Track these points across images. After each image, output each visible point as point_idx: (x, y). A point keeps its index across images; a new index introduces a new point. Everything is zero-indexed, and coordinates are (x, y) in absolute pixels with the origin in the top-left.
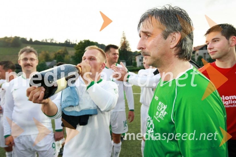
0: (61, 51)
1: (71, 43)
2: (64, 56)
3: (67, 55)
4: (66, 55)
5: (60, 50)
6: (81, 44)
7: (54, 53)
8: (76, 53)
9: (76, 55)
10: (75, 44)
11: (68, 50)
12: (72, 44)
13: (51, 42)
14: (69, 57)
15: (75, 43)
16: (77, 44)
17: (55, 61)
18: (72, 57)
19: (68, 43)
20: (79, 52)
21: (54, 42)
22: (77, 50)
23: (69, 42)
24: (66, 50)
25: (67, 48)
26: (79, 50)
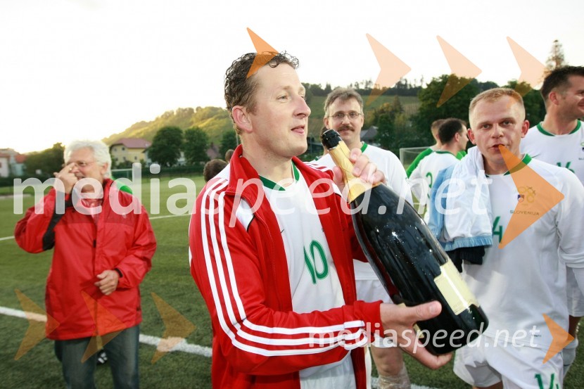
0: (388, 107)
1: (410, 85)
2: (393, 117)
3: (400, 113)
4: (397, 115)
5: (385, 105)
6: (432, 87)
7: (373, 112)
8: (421, 109)
9: (422, 113)
10: (420, 88)
11: (401, 103)
12: (411, 89)
13: (366, 88)
14: (404, 117)
15: (418, 85)
16: (425, 87)
17: (375, 128)
18: (413, 118)
19: (403, 87)
20: (429, 105)
21: (372, 87)
22: (423, 100)
23: (406, 85)
24: (398, 103)
25: (401, 98)
26: (429, 102)
